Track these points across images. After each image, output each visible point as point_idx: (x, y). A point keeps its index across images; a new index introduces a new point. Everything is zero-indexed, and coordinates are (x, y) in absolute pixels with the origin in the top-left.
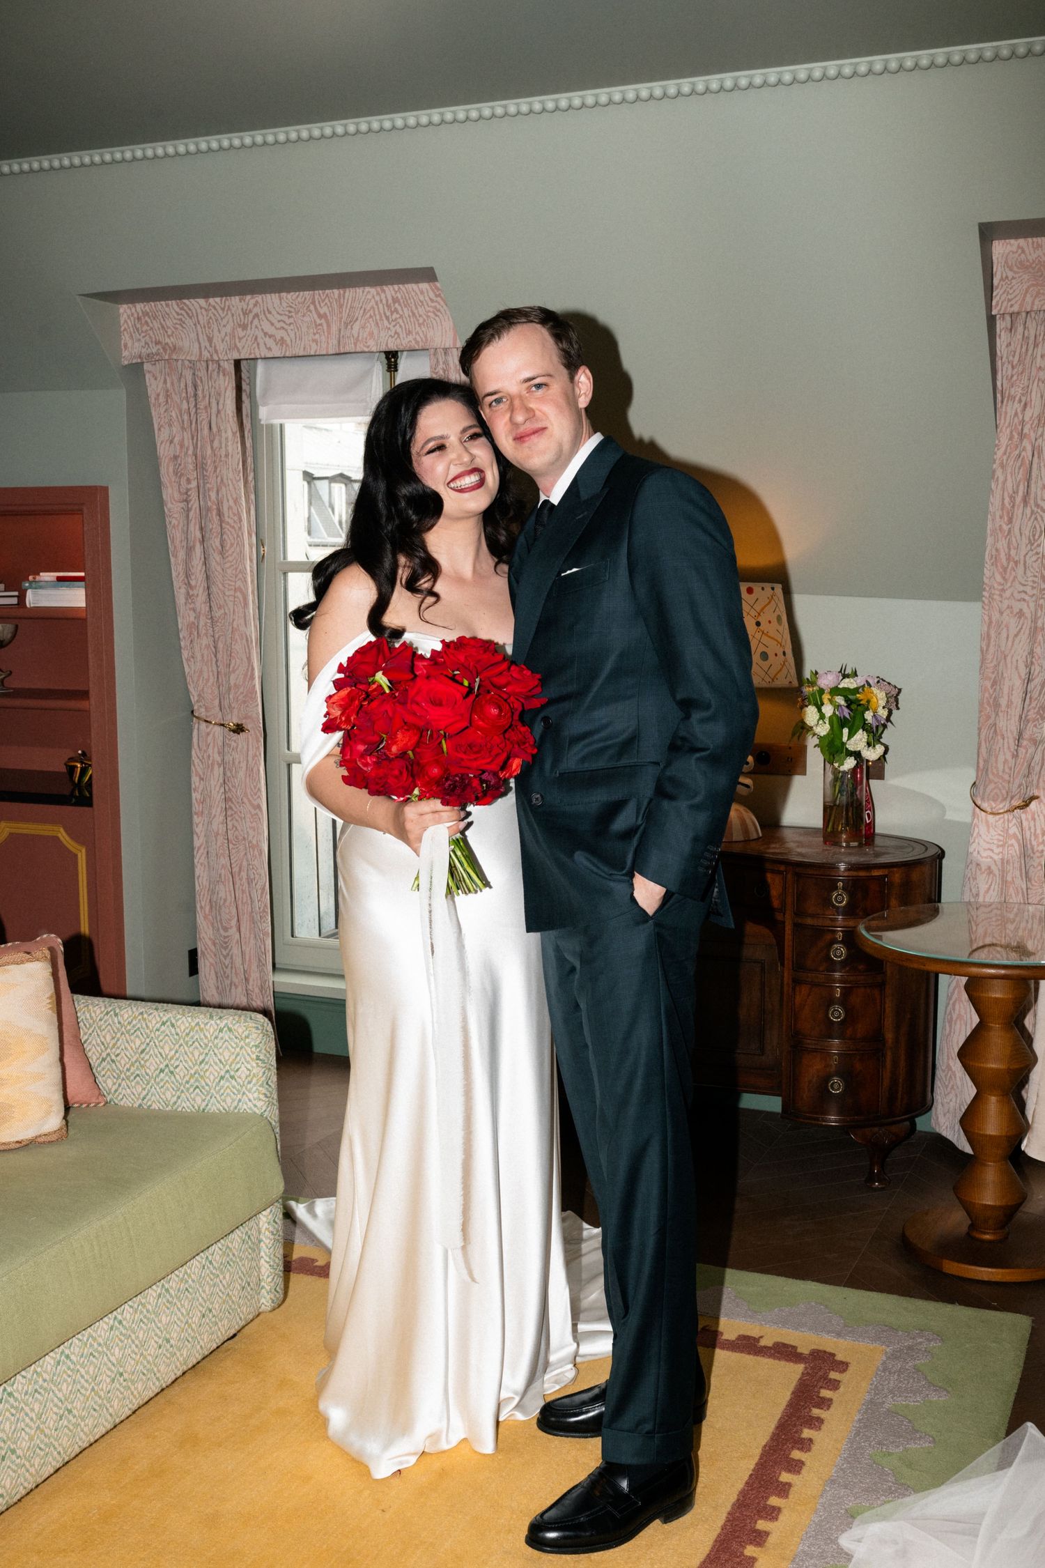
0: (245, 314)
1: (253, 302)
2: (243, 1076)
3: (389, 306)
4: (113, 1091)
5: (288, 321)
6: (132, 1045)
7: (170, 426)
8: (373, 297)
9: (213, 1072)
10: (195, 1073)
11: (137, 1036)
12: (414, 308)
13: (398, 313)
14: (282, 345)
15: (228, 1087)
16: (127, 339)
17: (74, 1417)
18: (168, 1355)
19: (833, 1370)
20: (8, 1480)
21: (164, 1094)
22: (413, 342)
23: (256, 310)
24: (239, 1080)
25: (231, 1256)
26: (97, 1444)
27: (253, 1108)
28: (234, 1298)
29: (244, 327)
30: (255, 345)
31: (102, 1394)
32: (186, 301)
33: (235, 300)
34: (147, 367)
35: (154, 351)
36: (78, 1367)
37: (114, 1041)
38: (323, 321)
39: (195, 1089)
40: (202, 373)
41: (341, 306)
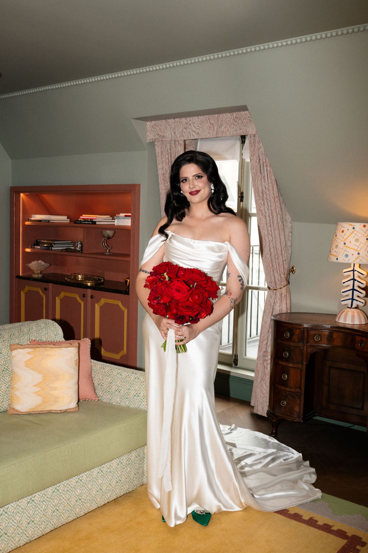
0: (186, 124)
1: (189, 120)
2: (142, 396)
3: (234, 120)
4: (101, 396)
5: (200, 126)
6: (108, 380)
7: (162, 163)
8: (229, 117)
9: (133, 393)
10: (127, 393)
11: (109, 377)
12: (243, 120)
13: (237, 122)
14: (198, 134)
15: (137, 399)
16: (149, 133)
17: (59, 512)
18: (101, 495)
19: (359, 545)
20: (31, 531)
21: (117, 399)
22: (242, 133)
23: (190, 122)
24: (140, 397)
25: (131, 462)
26: (69, 523)
27: (144, 408)
28: (131, 477)
29: (186, 128)
30: (189, 135)
31: (71, 505)
32: (168, 120)
33: (183, 120)
34: (156, 143)
35: (157, 137)
36: (62, 494)
37: (102, 378)
38: (212, 126)
39: (126, 399)
40: (173, 145)
41: (218, 120)
